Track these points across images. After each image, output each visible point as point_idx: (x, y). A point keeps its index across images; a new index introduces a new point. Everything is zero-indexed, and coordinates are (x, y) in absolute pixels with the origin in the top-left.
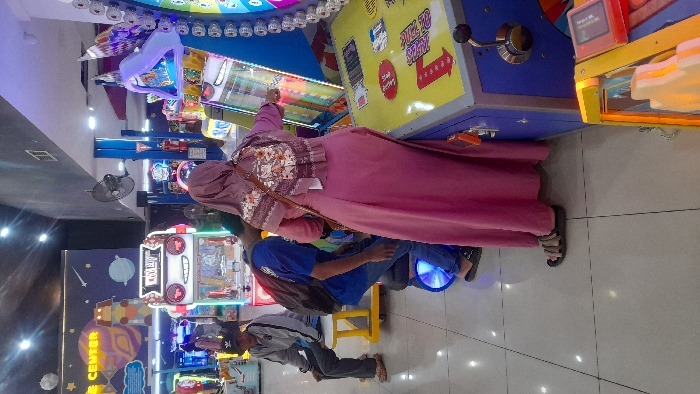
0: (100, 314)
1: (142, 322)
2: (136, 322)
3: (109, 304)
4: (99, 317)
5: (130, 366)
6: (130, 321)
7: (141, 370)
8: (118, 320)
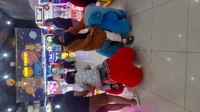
0: (27, 47)
1: (40, 50)
2: (38, 50)
3: (30, 45)
4: (27, 48)
5: (37, 62)
6: (36, 50)
7: (40, 64)
8: (32, 49)
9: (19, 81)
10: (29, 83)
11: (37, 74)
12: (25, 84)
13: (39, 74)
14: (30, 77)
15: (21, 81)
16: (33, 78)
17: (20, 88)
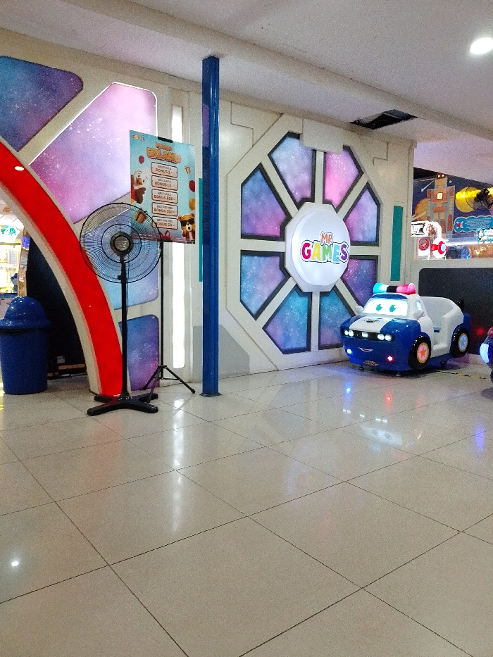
9: (448, 182)
10: (439, 205)
11: (462, 222)
12: (440, 196)
13: (461, 226)
14: (455, 207)
15: (449, 185)
16: (452, 213)
17: (432, 186)
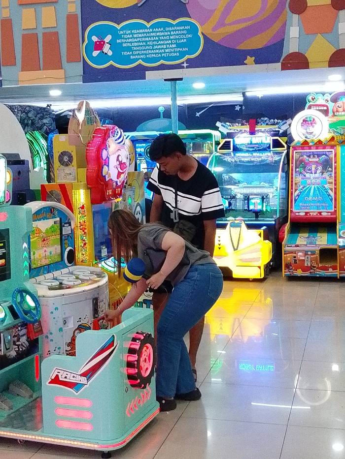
1: (292, 46)
2: (294, 32)
5: (193, 29)
6: (295, 17)
7: (182, 55)
11: (108, 38)
